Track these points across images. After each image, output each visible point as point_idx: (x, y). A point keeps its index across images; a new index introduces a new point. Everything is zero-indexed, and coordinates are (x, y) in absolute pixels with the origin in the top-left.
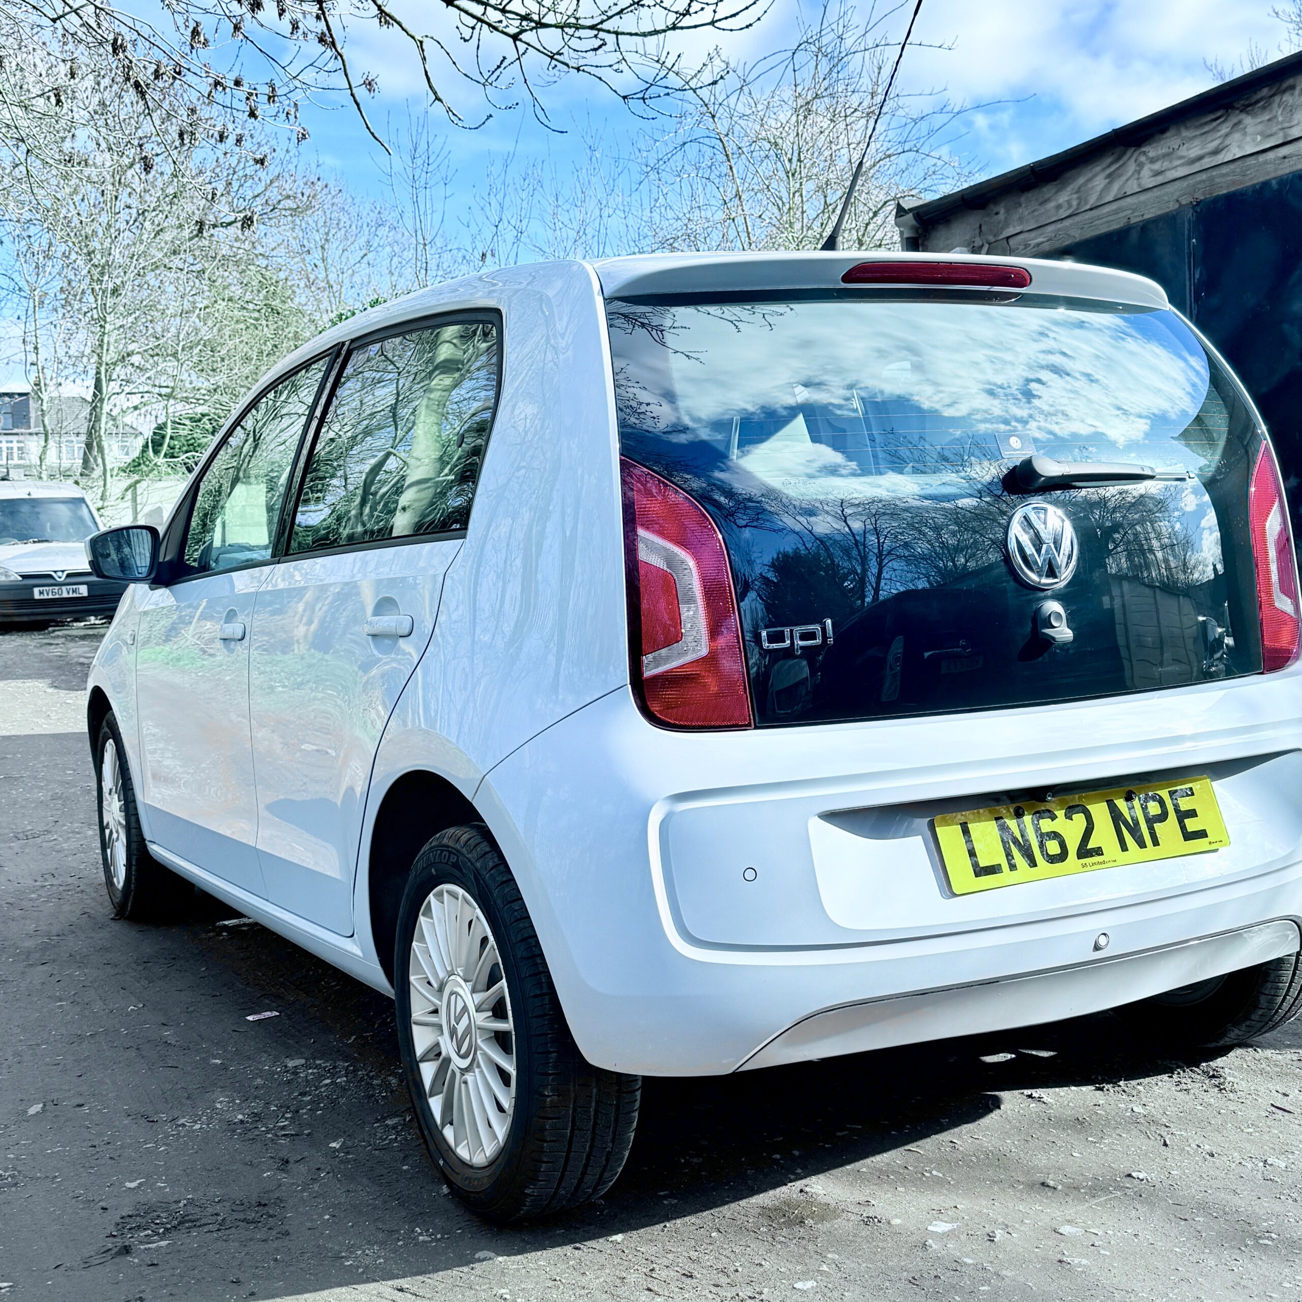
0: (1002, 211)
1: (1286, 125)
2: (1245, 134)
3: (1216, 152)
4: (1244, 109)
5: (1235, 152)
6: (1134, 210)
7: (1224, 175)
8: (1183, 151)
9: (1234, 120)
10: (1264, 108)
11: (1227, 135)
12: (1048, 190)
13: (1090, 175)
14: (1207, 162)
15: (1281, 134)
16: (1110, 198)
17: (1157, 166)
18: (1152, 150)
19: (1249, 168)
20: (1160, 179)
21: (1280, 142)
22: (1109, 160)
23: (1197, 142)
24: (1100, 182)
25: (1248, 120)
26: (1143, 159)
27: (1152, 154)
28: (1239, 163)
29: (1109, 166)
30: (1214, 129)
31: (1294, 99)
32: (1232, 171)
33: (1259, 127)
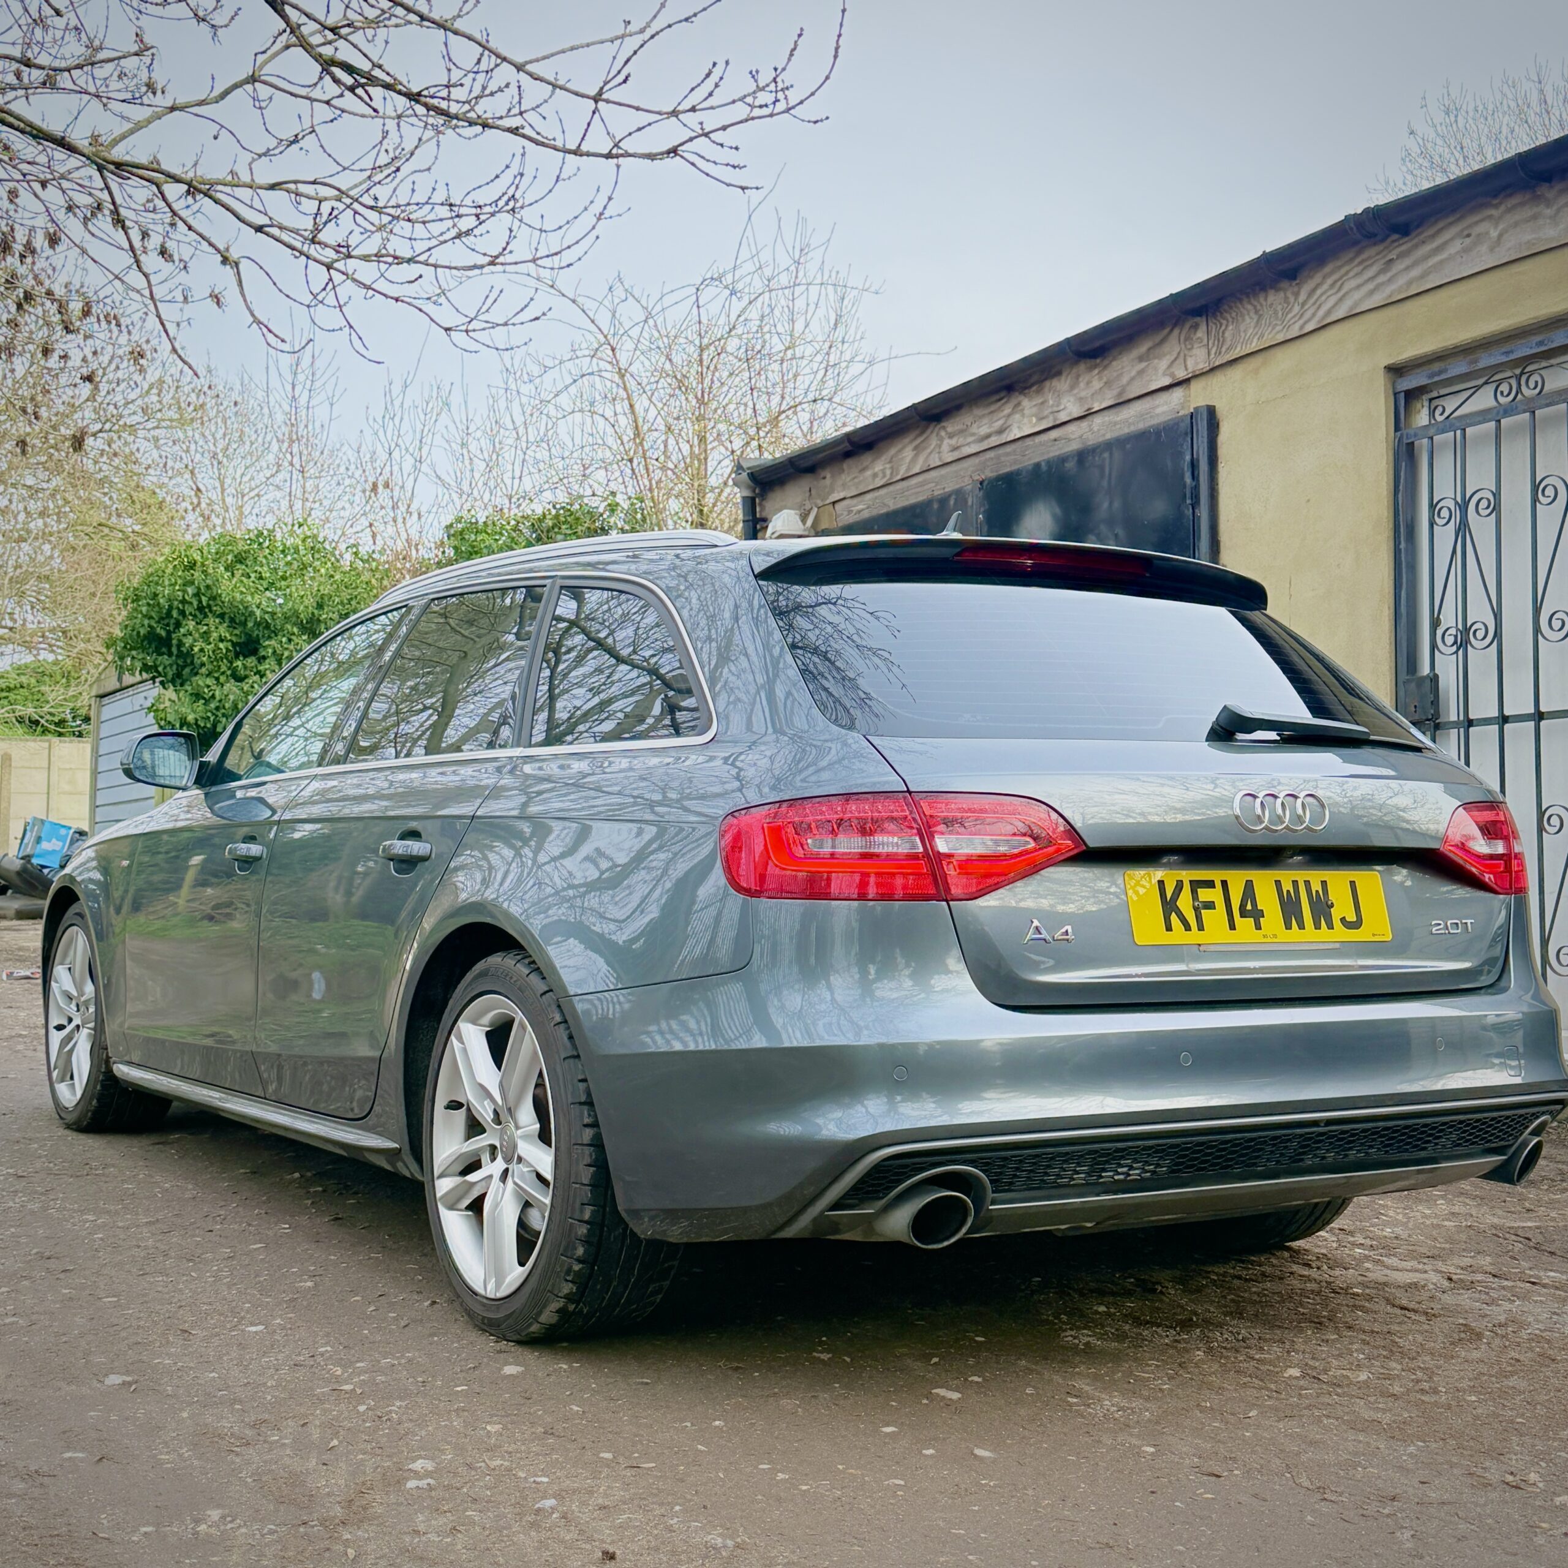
0: (828, 476)
1: (1055, 409)
2: (1023, 416)
3: (1000, 432)
4: (1020, 393)
5: (1016, 433)
6: (937, 484)
7: (1008, 454)
8: (974, 429)
9: (1014, 401)
10: (1038, 392)
11: (1009, 415)
12: (866, 458)
13: (900, 446)
14: (994, 441)
15: (1051, 418)
16: (917, 470)
17: (953, 442)
18: (951, 426)
19: (1026, 449)
20: (957, 455)
21: (1050, 425)
22: (917, 432)
23: (985, 421)
24: (908, 453)
25: (1026, 403)
26: (943, 433)
27: (950, 429)
28: (1020, 443)
29: (915, 439)
30: (999, 409)
31: (1061, 384)
32: (1014, 451)
33: (1034, 410)
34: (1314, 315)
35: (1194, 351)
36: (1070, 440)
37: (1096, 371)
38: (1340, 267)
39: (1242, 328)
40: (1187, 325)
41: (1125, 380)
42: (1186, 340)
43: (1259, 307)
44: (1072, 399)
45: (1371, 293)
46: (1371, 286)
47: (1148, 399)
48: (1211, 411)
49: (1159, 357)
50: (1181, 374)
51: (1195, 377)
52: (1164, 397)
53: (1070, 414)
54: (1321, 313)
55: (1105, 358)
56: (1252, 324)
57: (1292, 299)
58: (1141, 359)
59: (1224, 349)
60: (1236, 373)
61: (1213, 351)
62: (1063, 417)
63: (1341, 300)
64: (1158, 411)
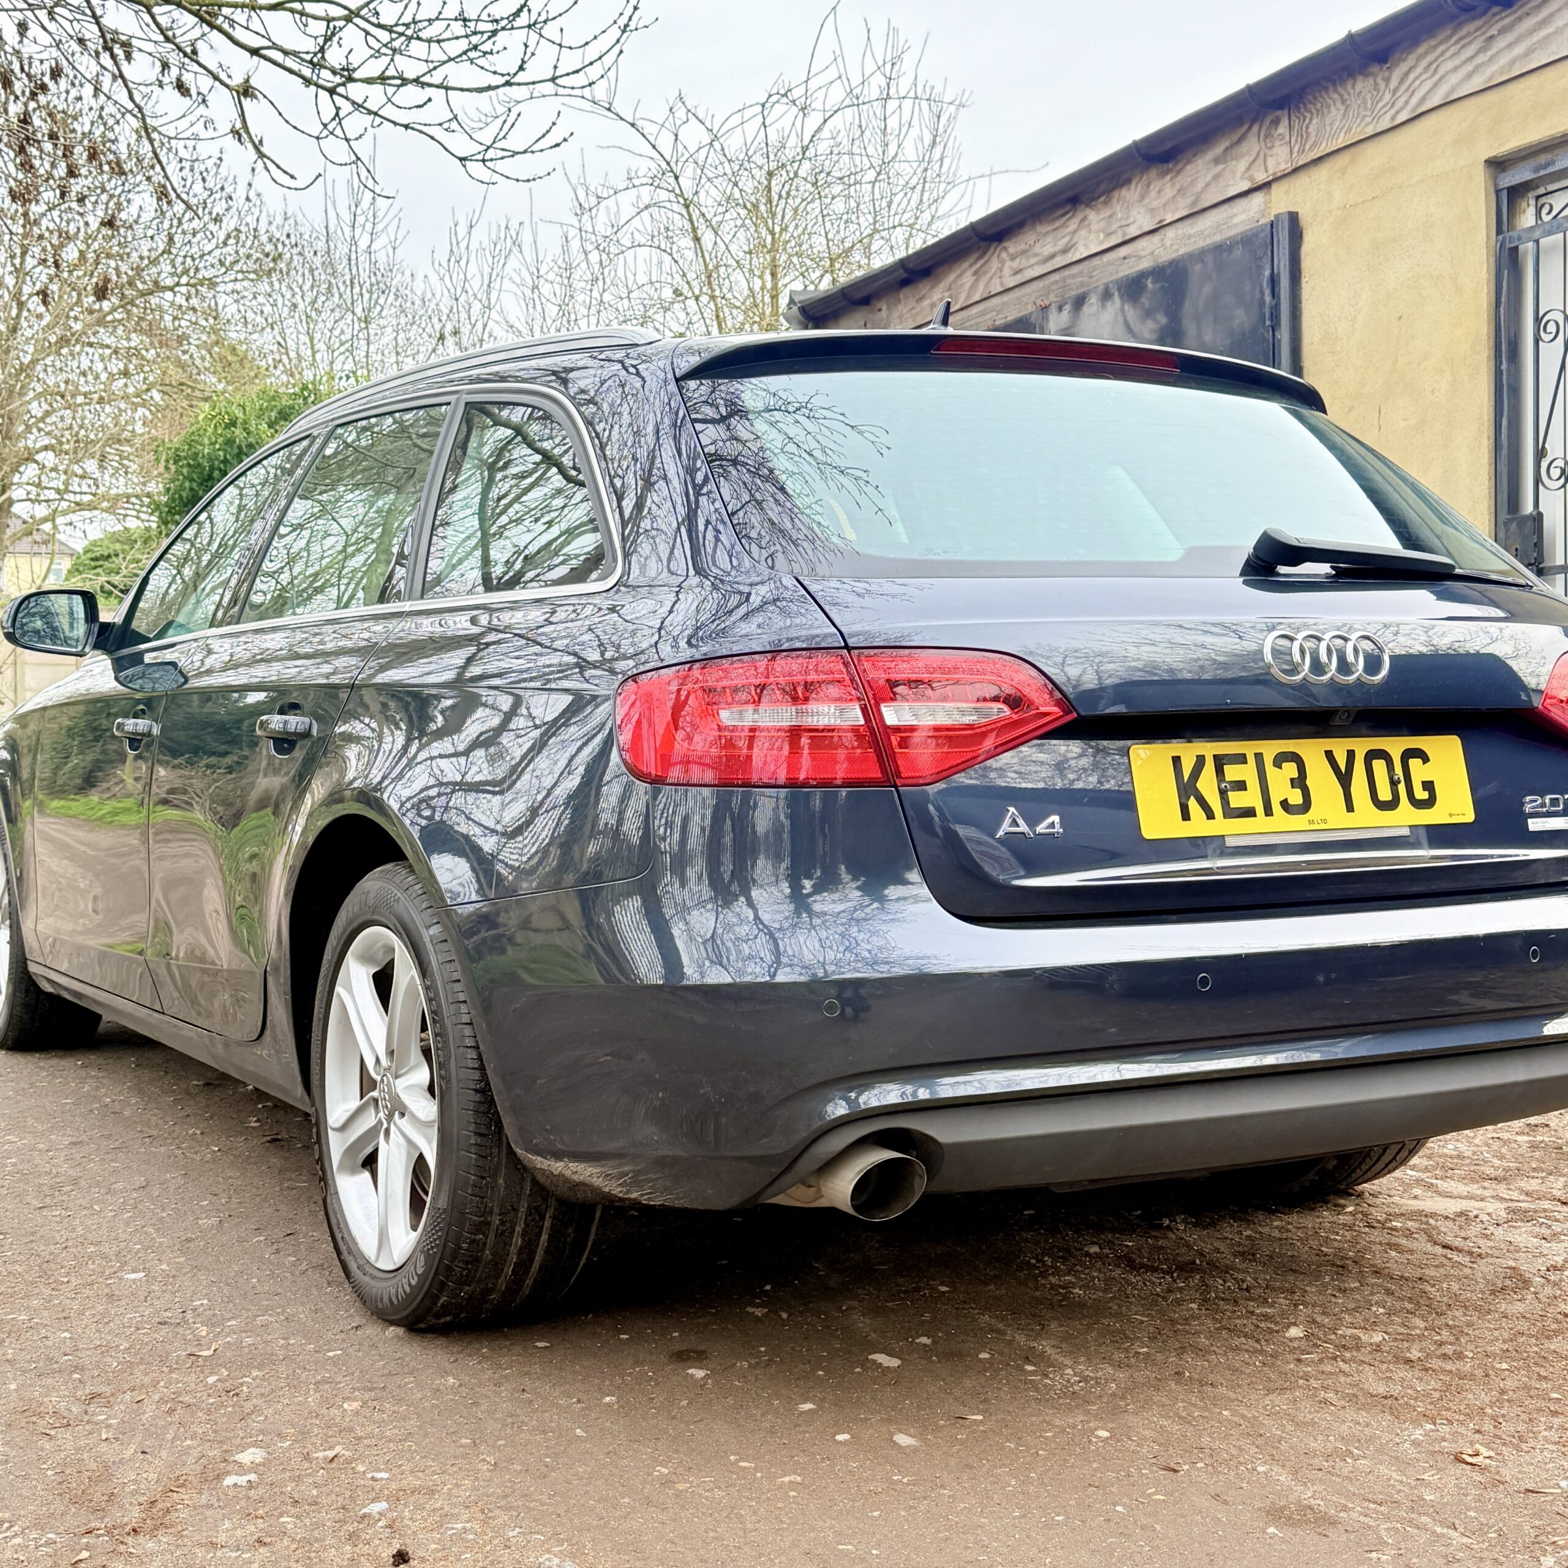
0: (884, 308)
1: (1124, 223)
2: (1090, 231)
3: (1065, 251)
4: (1087, 206)
5: (1081, 253)
6: (999, 313)
7: (1074, 276)
8: (1037, 249)
9: (1080, 215)
10: (1106, 203)
11: (1075, 232)
12: (923, 287)
13: (959, 272)
14: (1059, 262)
15: (1120, 233)
16: (977, 298)
17: (1015, 264)
18: (1013, 246)
19: (1095, 269)
20: (1019, 279)
21: (1119, 241)
22: (976, 255)
23: (1049, 239)
24: (968, 279)
25: (1093, 216)
26: (1004, 255)
27: (1012, 250)
28: (1086, 263)
29: (975, 262)
30: (1064, 225)
31: (1130, 194)
32: (1081, 272)
33: (1102, 224)
34: (1407, 102)
35: (1275, 150)
36: (1140, 257)
37: (1168, 177)
38: (1435, 47)
39: (1328, 121)
40: (1267, 121)
41: (1200, 185)
42: (1267, 136)
43: (1346, 96)
44: (1142, 210)
45: (1470, 75)
46: (1469, 67)
47: (1226, 206)
48: (1294, 218)
49: (1236, 159)
50: (1261, 177)
51: (1277, 179)
52: (1243, 203)
53: (1140, 227)
54: (1414, 101)
55: (1178, 162)
56: (1339, 117)
57: (1382, 86)
58: (1217, 161)
59: (1307, 147)
60: (1322, 172)
61: (1296, 149)
62: (1133, 231)
63: (1436, 85)
64: (1236, 220)
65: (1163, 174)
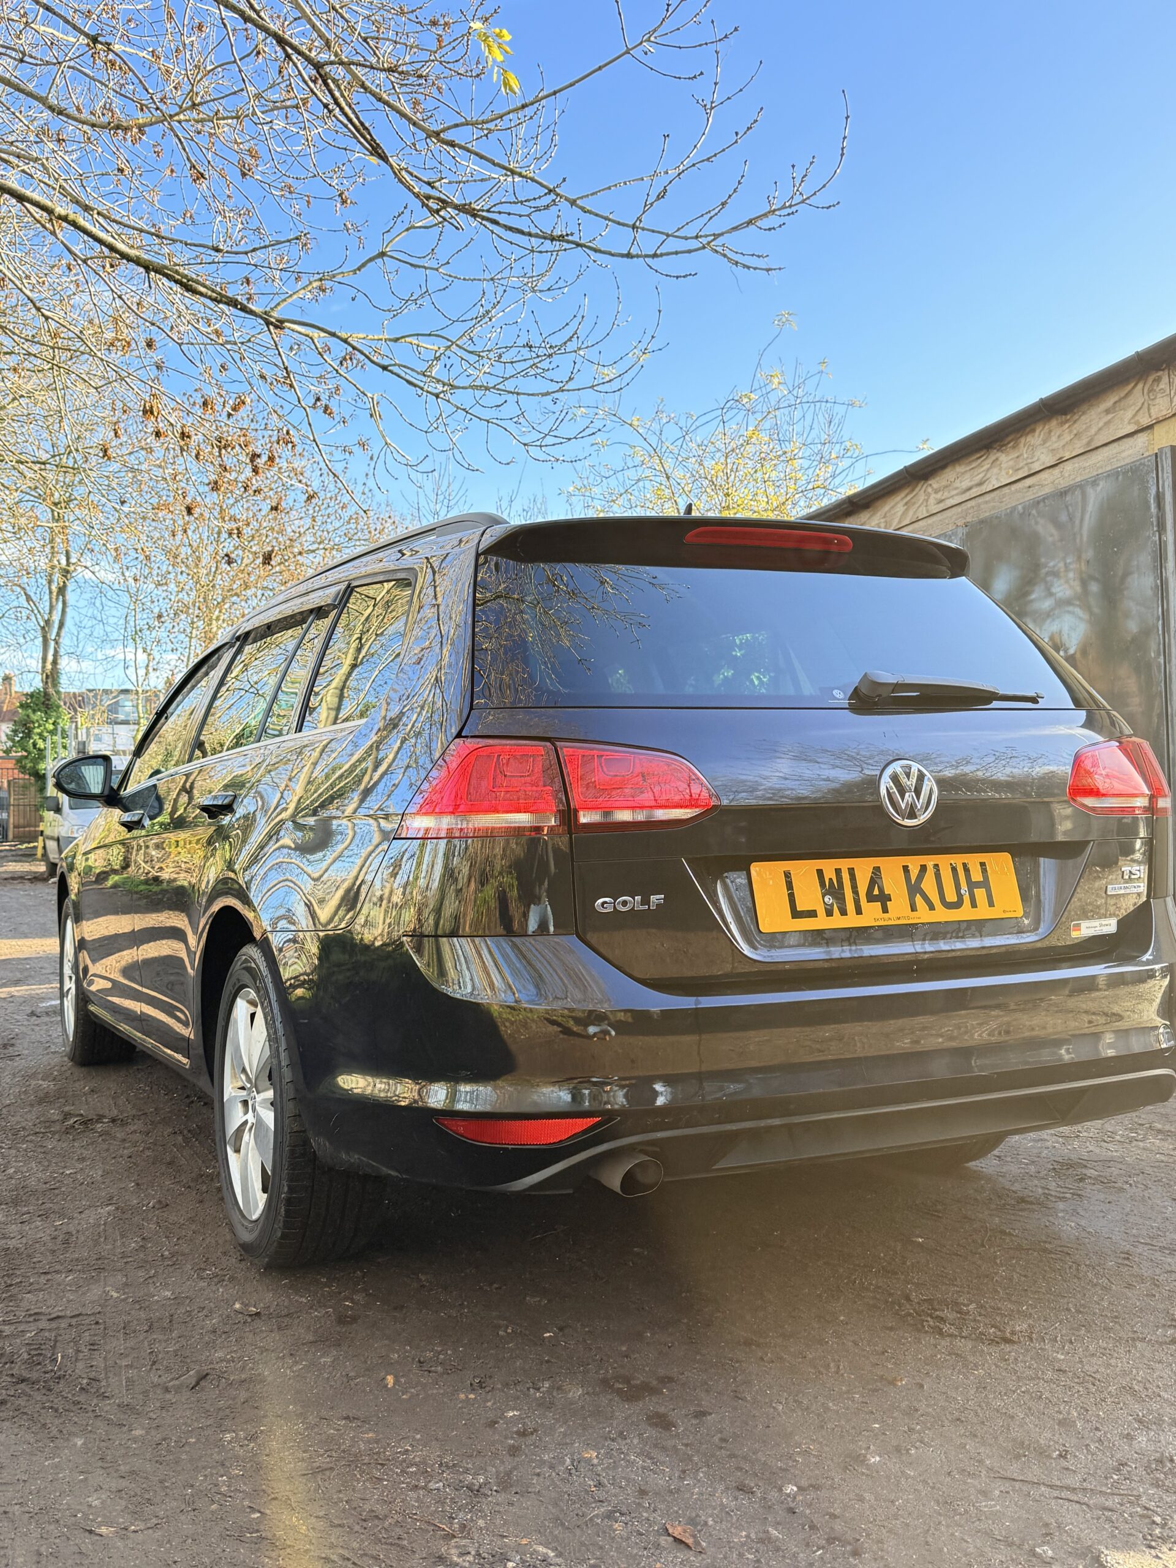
1: (1031, 460)
2: (1000, 469)
3: (980, 484)
4: (998, 450)
5: (994, 483)
7: (986, 502)
8: (957, 484)
9: (992, 457)
10: (1014, 447)
11: (988, 470)
13: (892, 504)
14: (975, 492)
16: (907, 522)
17: (939, 496)
18: (935, 483)
20: (942, 506)
21: (1026, 473)
22: (907, 491)
23: (967, 476)
24: (900, 508)
25: (1003, 458)
26: (930, 490)
27: (935, 486)
28: (997, 492)
29: (906, 496)
30: (980, 465)
31: (1035, 439)
32: (993, 500)
33: (1011, 463)
35: (1157, 401)
36: (1044, 486)
37: (1067, 425)
40: (1151, 379)
41: (1093, 431)
42: (1150, 391)
44: (1045, 451)
47: (1115, 445)
49: (1125, 409)
50: (1145, 421)
51: (1158, 422)
52: (1129, 441)
53: (1045, 463)
55: (1074, 414)
58: (1108, 411)
62: (1037, 467)
64: (1124, 455)
65: (1062, 424)
